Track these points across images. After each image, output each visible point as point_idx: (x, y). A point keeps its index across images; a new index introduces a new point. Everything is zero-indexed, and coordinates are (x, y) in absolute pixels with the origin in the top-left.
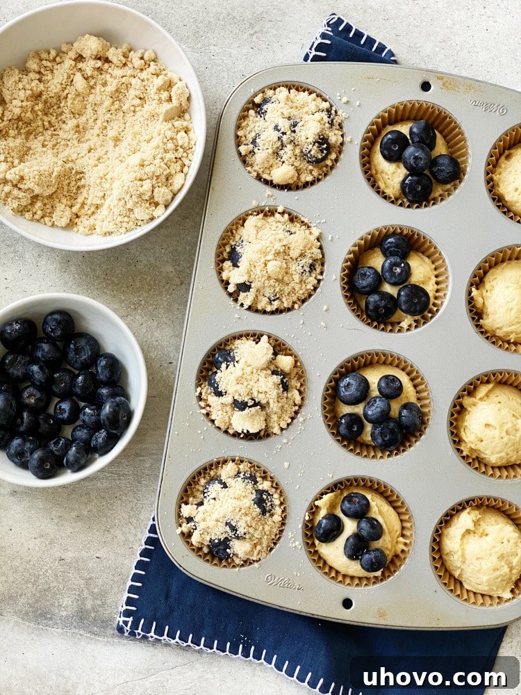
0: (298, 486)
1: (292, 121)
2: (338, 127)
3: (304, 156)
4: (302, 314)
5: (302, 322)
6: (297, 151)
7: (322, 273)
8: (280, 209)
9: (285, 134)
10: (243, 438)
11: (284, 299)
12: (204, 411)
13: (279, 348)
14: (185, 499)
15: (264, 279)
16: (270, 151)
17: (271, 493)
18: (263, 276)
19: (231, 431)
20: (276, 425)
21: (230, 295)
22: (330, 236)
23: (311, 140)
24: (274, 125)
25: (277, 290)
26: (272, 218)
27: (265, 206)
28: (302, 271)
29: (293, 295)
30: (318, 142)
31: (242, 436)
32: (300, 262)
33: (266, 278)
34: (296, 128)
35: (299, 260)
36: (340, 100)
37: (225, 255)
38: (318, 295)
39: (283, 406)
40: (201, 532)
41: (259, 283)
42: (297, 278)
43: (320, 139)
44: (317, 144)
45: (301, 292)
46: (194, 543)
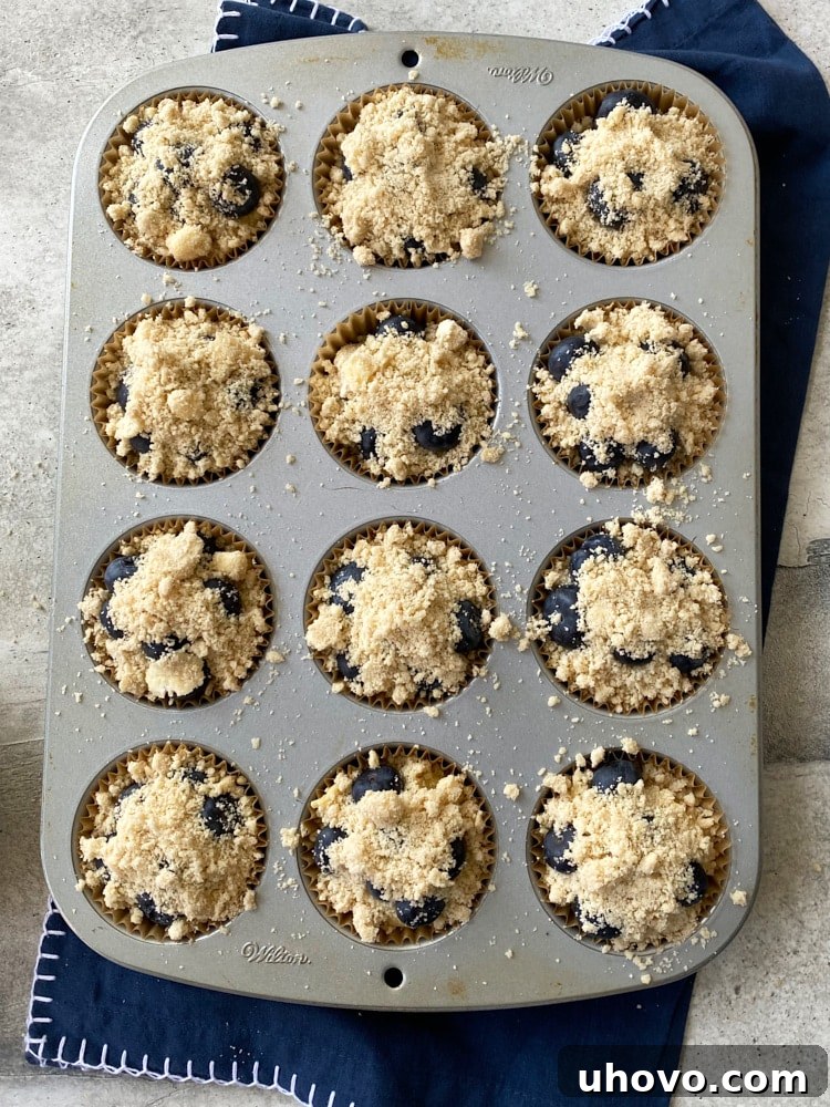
0: (280, 778)
1: (182, 148)
2: (269, 149)
3: (213, 205)
4: (250, 474)
5: (252, 488)
6: (200, 197)
7: (276, 401)
8: (189, 302)
9: (172, 170)
10: (174, 705)
11: (215, 454)
12: (101, 669)
13: (214, 540)
14: (85, 828)
15: (167, 424)
16: (156, 205)
17: (235, 797)
18: (164, 419)
19: (150, 697)
20: (227, 674)
21: (123, 460)
22: (282, 334)
23: (214, 174)
24: (155, 161)
25: (197, 439)
26: (180, 320)
27: (165, 301)
28: (236, 401)
29: (230, 445)
30: (231, 177)
31: (170, 703)
32: (231, 387)
33: (171, 421)
34: (191, 159)
35: (228, 383)
36: (268, 103)
37: (110, 393)
38: (274, 440)
39: (231, 641)
40: (117, 885)
41: (161, 432)
42: (227, 414)
43: (232, 170)
44: (229, 181)
45: (241, 438)
46: (108, 905)
